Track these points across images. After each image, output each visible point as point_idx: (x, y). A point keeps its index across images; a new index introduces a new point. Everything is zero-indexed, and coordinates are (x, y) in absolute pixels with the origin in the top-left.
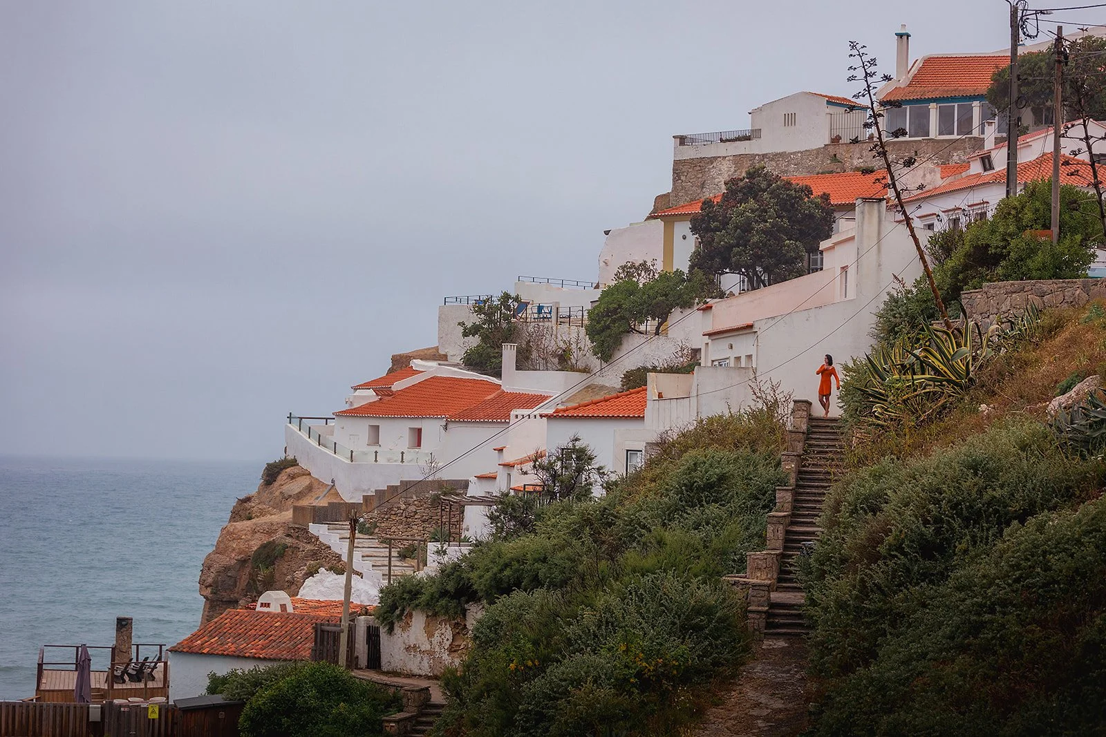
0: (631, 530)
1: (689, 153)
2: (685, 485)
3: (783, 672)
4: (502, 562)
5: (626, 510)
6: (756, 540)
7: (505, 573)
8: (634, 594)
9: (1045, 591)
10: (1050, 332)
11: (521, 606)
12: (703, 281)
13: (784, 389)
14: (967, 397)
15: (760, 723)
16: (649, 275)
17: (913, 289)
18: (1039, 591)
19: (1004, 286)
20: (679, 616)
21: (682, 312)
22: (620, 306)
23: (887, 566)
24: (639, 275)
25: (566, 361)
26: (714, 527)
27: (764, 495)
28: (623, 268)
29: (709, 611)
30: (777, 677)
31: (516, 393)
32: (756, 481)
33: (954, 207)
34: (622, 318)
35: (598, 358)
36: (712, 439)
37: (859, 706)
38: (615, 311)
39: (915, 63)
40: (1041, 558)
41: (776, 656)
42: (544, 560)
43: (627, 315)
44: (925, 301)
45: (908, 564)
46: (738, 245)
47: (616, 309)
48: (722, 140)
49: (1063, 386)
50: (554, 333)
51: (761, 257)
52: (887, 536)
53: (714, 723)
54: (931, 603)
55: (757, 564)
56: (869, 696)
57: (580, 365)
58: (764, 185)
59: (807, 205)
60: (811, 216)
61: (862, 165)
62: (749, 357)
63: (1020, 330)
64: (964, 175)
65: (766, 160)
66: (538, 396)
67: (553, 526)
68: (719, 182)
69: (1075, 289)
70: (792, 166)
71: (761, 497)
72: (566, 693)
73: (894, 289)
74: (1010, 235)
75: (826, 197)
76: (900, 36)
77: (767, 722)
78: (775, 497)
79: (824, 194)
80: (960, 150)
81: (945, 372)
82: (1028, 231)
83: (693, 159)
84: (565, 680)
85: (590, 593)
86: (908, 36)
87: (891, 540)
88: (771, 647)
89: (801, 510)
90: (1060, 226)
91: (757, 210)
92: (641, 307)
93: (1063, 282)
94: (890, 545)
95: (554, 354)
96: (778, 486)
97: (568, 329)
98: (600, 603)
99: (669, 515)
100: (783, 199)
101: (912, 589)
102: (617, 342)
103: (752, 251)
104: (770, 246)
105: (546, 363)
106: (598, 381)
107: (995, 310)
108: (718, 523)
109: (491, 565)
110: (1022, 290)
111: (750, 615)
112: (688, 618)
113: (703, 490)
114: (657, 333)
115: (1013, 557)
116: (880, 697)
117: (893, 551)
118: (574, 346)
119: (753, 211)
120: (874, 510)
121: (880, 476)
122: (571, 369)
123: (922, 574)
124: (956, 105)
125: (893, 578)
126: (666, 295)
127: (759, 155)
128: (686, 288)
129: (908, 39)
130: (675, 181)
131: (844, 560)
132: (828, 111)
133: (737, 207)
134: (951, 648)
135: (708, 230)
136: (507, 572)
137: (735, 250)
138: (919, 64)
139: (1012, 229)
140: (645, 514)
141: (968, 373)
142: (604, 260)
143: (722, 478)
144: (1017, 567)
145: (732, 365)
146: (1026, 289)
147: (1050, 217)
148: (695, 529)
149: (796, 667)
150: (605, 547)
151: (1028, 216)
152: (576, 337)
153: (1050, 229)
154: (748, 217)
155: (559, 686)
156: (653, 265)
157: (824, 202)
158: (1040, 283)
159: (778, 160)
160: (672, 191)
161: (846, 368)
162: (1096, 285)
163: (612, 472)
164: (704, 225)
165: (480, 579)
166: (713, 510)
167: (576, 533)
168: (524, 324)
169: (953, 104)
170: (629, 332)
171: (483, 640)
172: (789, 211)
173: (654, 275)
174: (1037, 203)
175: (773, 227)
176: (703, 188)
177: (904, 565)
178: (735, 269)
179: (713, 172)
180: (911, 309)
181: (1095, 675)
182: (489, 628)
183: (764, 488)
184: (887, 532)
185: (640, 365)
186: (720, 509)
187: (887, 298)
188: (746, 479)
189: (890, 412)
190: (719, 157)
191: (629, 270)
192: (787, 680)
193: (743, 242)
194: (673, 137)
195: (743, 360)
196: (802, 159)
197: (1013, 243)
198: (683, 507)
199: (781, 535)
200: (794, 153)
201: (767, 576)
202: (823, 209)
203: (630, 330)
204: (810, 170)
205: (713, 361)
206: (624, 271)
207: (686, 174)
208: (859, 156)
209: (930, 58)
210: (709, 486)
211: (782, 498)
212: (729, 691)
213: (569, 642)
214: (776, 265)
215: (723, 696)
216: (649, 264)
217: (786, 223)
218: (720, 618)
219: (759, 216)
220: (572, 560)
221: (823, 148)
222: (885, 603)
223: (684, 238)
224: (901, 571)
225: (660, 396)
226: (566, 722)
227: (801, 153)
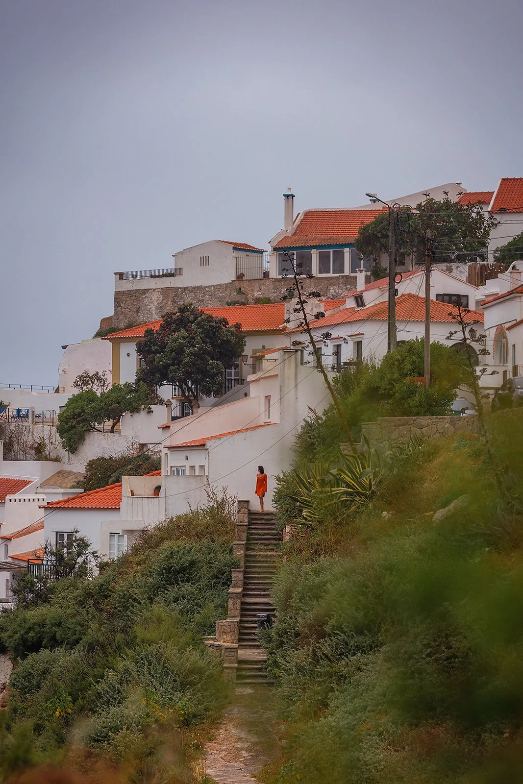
0: (124, 602)
1: (126, 286)
2: (165, 569)
3: (254, 713)
4: (27, 626)
5: (120, 586)
6: (220, 610)
7: (30, 634)
8: (145, 659)
9: (448, 663)
10: (429, 456)
11: (47, 661)
12: (147, 392)
13: (231, 492)
14: (370, 505)
15: (244, 753)
16: (100, 382)
17: (322, 417)
18: (445, 663)
19: (394, 421)
20: (179, 675)
21: (132, 416)
22: (83, 411)
23: (331, 640)
24: (93, 383)
25: (40, 452)
26: (189, 600)
27: (223, 574)
28: (80, 377)
29: (200, 671)
30: (249, 717)
31: (4, 479)
32: (216, 565)
33: (337, 336)
34: (85, 420)
35: (66, 450)
36: (181, 533)
37: (323, 746)
38: (79, 415)
39: (298, 215)
40: (445, 639)
41: (246, 700)
42: (59, 624)
43: (89, 417)
44: (332, 426)
45: (346, 640)
46: (173, 364)
47: (80, 413)
48: (152, 276)
49: (443, 501)
50: (31, 430)
51: (191, 373)
52: (331, 619)
53: (211, 754)
54: (365, 668)
55: (224, 629)
56: (330, 739)
57: (53, 455)
58: (191, 318)
59: (225, 333)
60: (228, 341)
61: (261, 296)
62: (202, 467)
63: (407, 454)
64: (341, 308)
65: (186, 292)
66: (21, 481)
67: (64, 598)
68: (151, 308)
69: (444, 423)
70: (207, 296)
71: (220, 576)
72: (106, 736)
73: (309, 417)
74: (395, 380)
75: (238, 326)
76: (287, 196)
77: (250, 752)
78: (231, 576)
79: (237, 324)
80: (335, 285)
81: (353, 485)
82: (408, 378)
83: (130, 290)
84: (105, 727)
85: (110, 659)
86: (293, 196)
87: (334, 622)
88: (242, 694)
89: (249, 585)
90: (430, 374)
91: (187, 337)
92: (99, 412)
93: (436, 418)
94: (333, 626)
95: (32, 448)
96: (233, 568)
97: (41, 428)
98: (120, 666)
99: (154, 592)
100: (207, 329)
101: (351, 658)
102: (81, 438)
103: (184, 368)
104: (198, 364)
105: (26, 453)
106: (67, 467)
107: (387, 438)
108: (191, 598)
109: (19, 629)
110: (407, 424)
111: (225, 670)
112: (185, 676)
113: (179, 572)
114: (112, 431)
115: (426, 639)
116: (338, 739)
117: (335, 630)
118: (47, 441)
119: (184, 338)
120: (317, 597)
121: (319, 572)
122: (45, 458)
123: (357, 646)
124: (331, 251)
125: (336, 649)
126: (119, 403)
127: (181, 288)
128: (134, 397)
129: (293, 198)
130: (116, 307)
131: (297, 634)
132: (234, 255)
133: (172, 335)
134: (384, 703)
135: (149, 352)
136: (31, 634)
137: (172, 368)
138: (301, 217)
139: (396, 375)
140: (136, 591)
141: (371, 487)
142: (62, 369)
143: (193, 563)
144: (428, 646)
145: (188, 473)
146: (410, 423)
147: (424, 368)
148: (174, 602)
149: (262, 708)
150: (105, 614)
151: (408, 366)
152: (48, 433)
153: (423, 376)
154: (180, 343)
155: (101, 732)
156: (104, 376)
157: (237, 330)
158: (420, 418)
159: (197, 292)
160: (114, 315)
161: (278, 479)
162: (460, 420)
163: (103, 555)
164: (147, 349)
165: (10, 638)
166: (187, 588)
167: (81, 604)
168: (7, 423)
169: (329, 250)
170: (89, 430)
171: (20, 687)
172: (210, 338)
173: (104, 383)
174: (414, 357)
175: (200, 350)
176: (138, 313)
177: (344, 640)
178: (171, 381)
179: (146, 300)
180: (322, 432)
181: (490, 726)
182: (24, 678)
183: (222, 570)
184: (330, 617)
185: (100, 455)
186: (191, 587)
187: (303, 423)
188: (209, 563)
189: (315, 515)
190: (151, 289)
191: (84, 380)
192: (258, 719)
193: (177, 361)
194: (114, 273)
195: (197, 468)
196: (215, 291)
197: (397, 386)
198: (164, 585)
199: (238, 606)
200: (208, 287)
201: (231, 637)
202: (237, 336)
203: (91, 429)
204: (221, 300)
205: (171, 467)
206: (81, 379)
207: (124, 302)
208: (258, 289)
209: (309, 212)
210: (183, 570)
211: (236, 577)
212: (218, 729)
213: (99, 696)
214: (203, 380)
215: (214, 733)
216: (101, 374)
217: (209, 347)
218: (208, 676)
219: (189, 342)
220: (82, 625)
221: (231, 283)
222: (332, 668)
223: (128, 355)
224: (341, 645)
225: (132, 493)
226: (110, 759)
227: (214, 286)
